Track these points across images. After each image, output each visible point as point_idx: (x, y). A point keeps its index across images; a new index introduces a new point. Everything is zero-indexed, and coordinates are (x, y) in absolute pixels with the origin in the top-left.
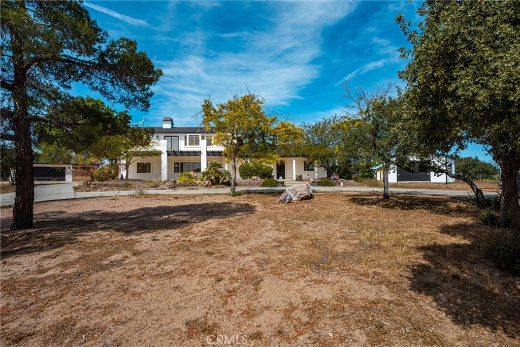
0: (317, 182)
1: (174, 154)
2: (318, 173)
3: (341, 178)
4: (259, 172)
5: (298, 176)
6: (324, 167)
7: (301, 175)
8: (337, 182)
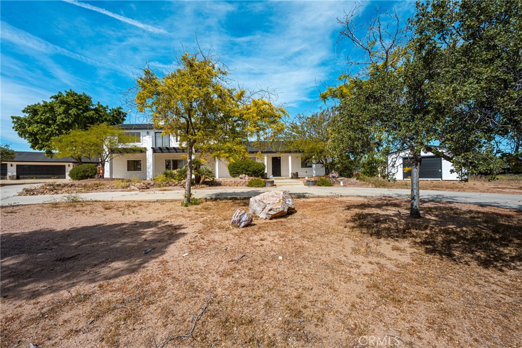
0: (312, 182)
1: (159, 151)
2: (316, 171)
3: (341, 175)
4: (250, 169)
5: (294, 174)
6: (321, 163)
7: (297, 173)
8: (336, 180)
